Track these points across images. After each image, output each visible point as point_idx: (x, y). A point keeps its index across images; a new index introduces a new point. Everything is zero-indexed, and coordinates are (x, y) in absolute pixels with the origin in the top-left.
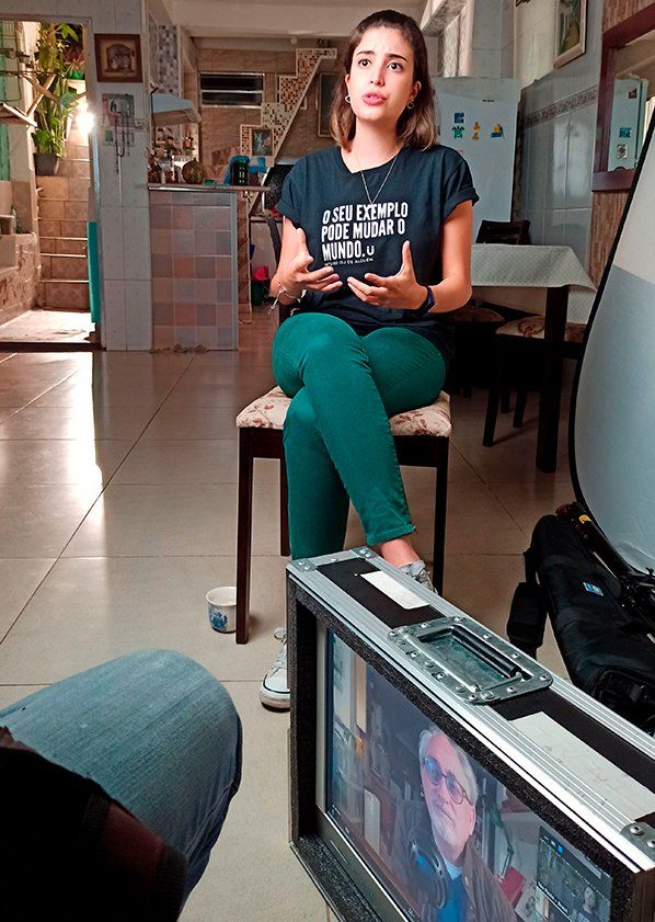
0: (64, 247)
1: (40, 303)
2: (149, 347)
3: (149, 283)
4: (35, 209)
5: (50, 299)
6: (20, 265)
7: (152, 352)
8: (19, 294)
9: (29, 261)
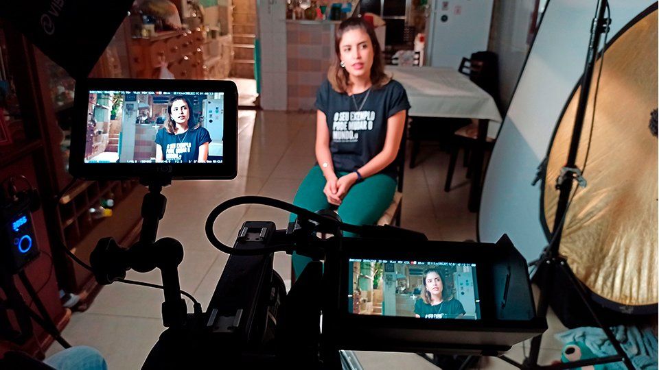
0: (246, 41)
1: (233, 73)
2: (284, 108)
3: (286, 75)
4: (230, 19)
5: (238, 71)
6: (222, 55)
7: (288, 112)
8: (221, 70)
9: (227, 50)
